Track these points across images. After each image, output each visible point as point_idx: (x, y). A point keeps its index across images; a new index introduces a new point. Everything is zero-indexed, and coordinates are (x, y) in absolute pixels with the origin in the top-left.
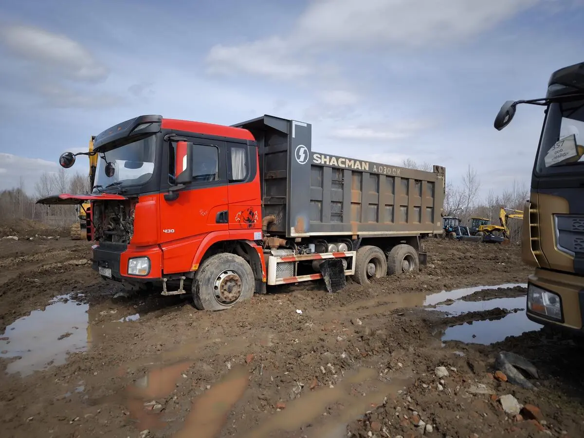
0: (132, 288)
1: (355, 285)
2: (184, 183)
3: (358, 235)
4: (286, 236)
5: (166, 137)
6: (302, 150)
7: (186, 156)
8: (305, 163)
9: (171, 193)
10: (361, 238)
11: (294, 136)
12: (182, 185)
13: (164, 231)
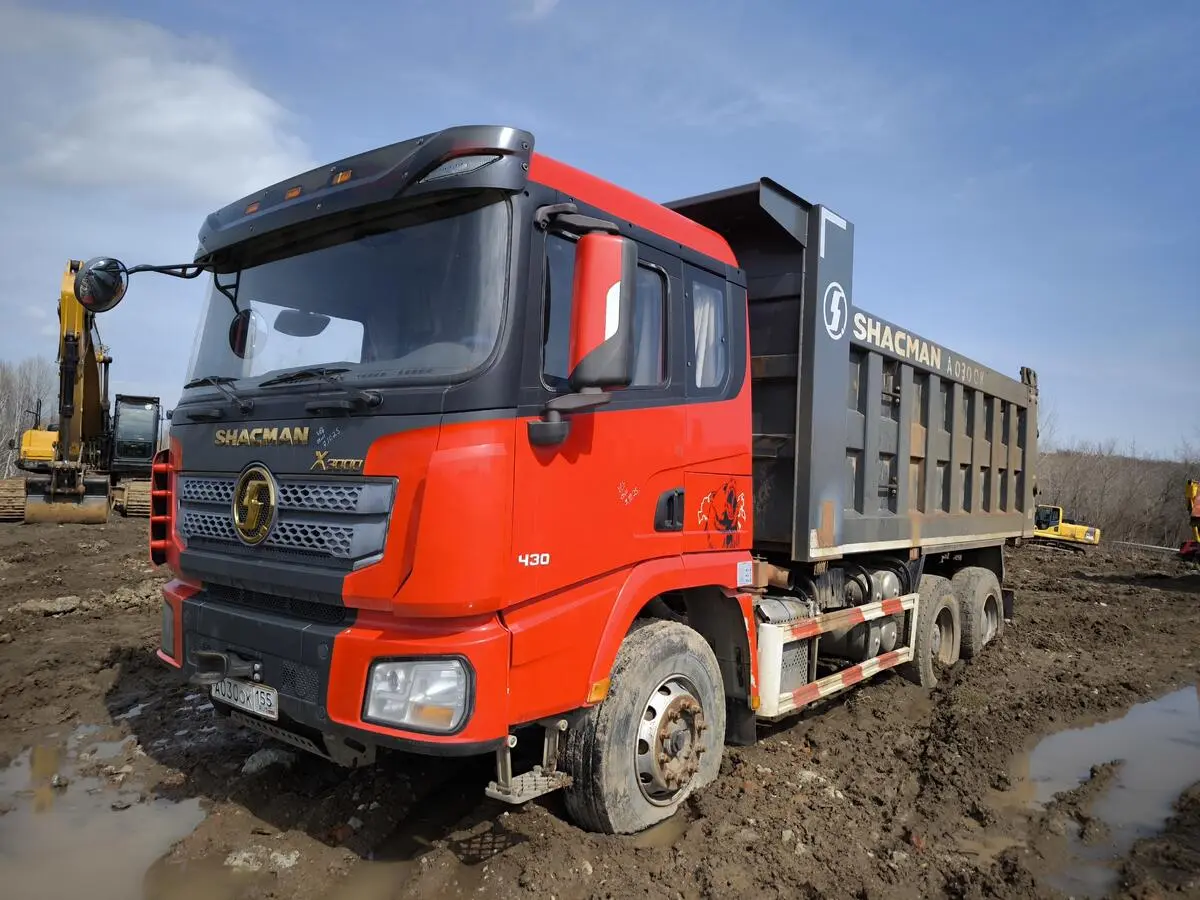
0: (355, 760)
1: (910, 687)
2: (605, 385)
3: (920, 548)
4: (793, 558)
5: (542, 214)
6: (837, 296)
7: (617, 286)
8: (840, 336)
9: (555, 418)
10: (924, 553)
11: (822, 254)
12: (597, 391)
13: (520, 560)
